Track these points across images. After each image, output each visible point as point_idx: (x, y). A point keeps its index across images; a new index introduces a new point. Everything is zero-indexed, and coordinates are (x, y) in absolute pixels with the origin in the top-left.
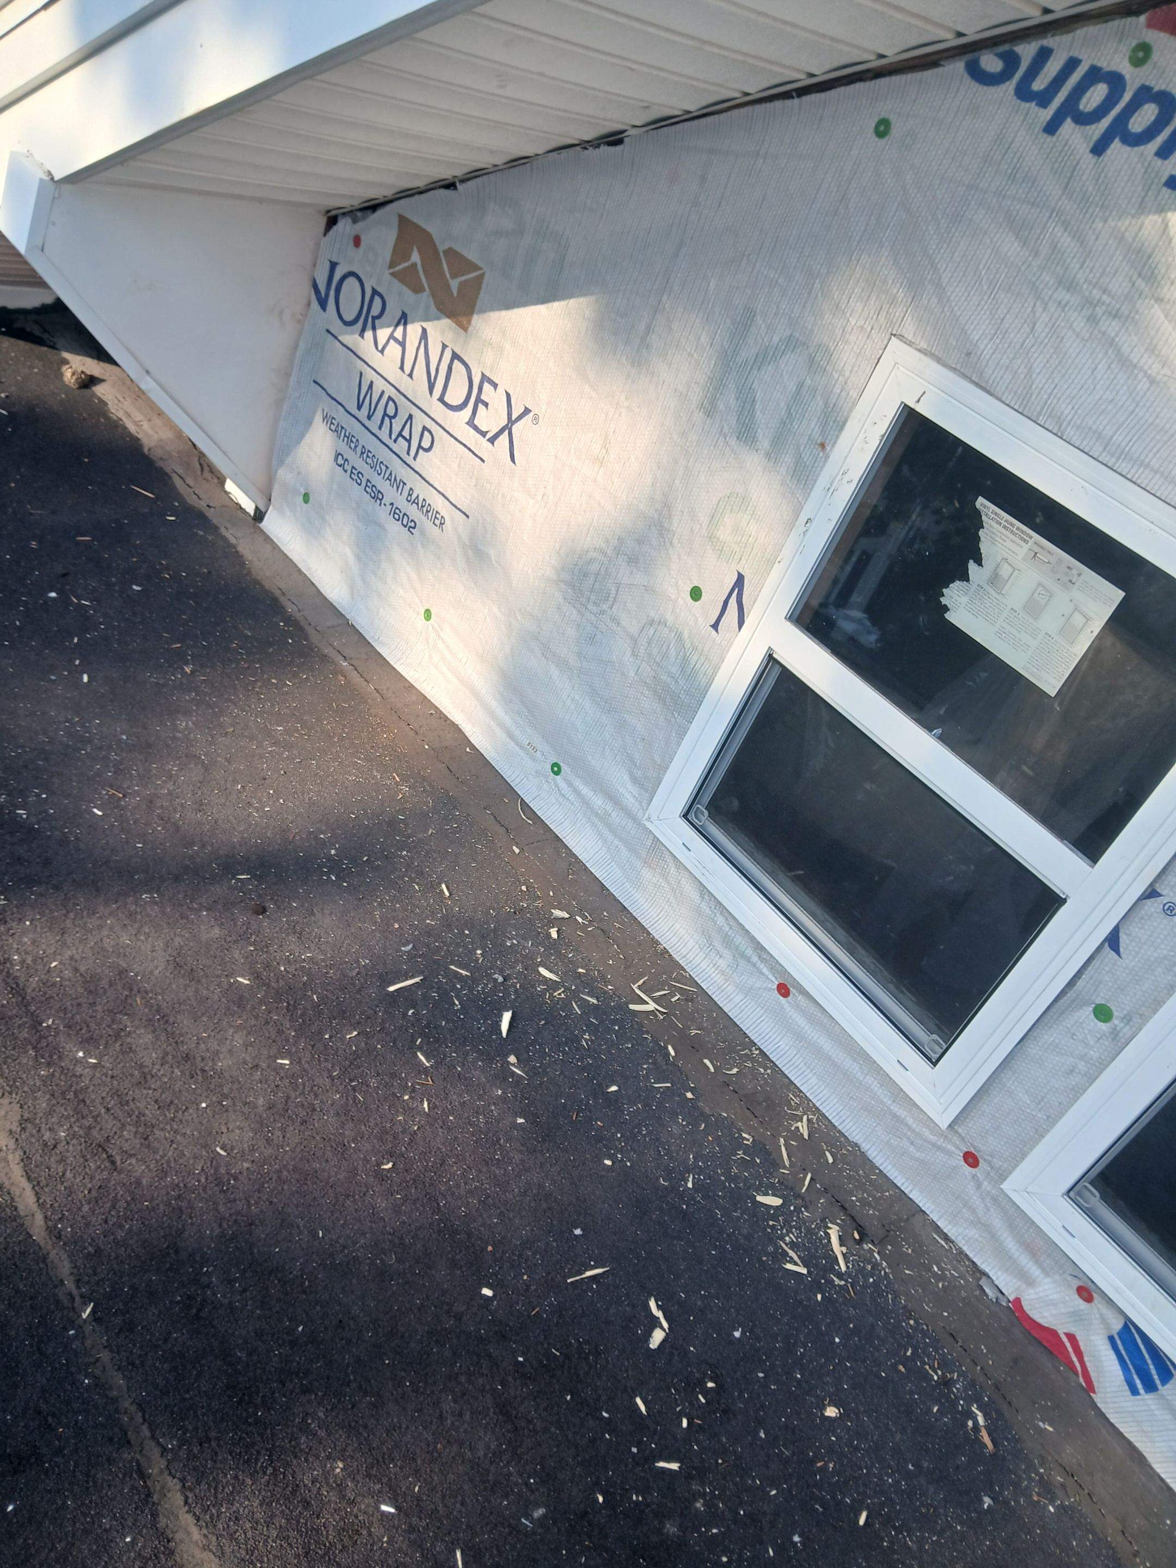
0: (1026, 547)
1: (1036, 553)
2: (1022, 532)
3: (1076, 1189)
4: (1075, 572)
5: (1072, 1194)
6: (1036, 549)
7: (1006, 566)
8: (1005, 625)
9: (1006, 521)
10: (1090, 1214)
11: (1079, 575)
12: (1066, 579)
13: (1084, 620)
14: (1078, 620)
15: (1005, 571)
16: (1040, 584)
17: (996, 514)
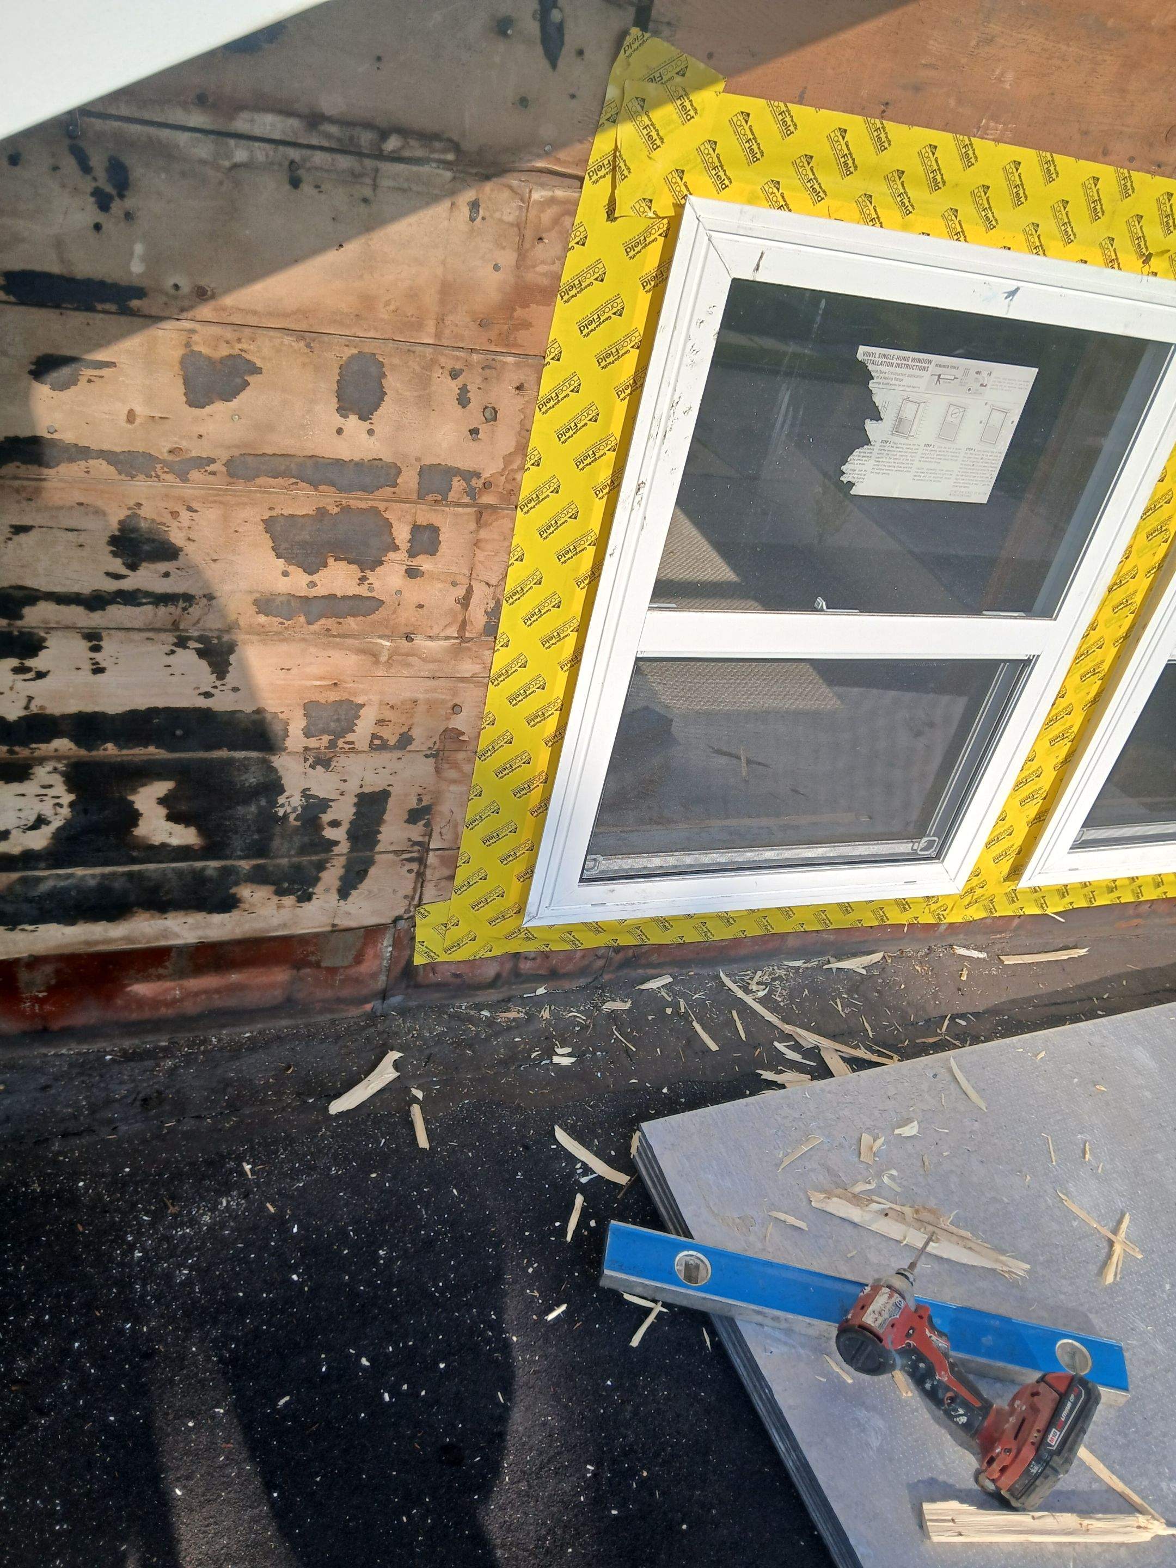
0: (927, 375)
1: (940, 376)
2: (919, 360)
4: (984, 374)
5: (1077, 843)
6: (939, 371)
7: (910, 404)
9: (898, 358)
11: (990, 374)
12: (976, 386)
13: (1003, 415)
14: (996, 418)
15: (909, 411)
16: (950, 404)
17: (884, 356)
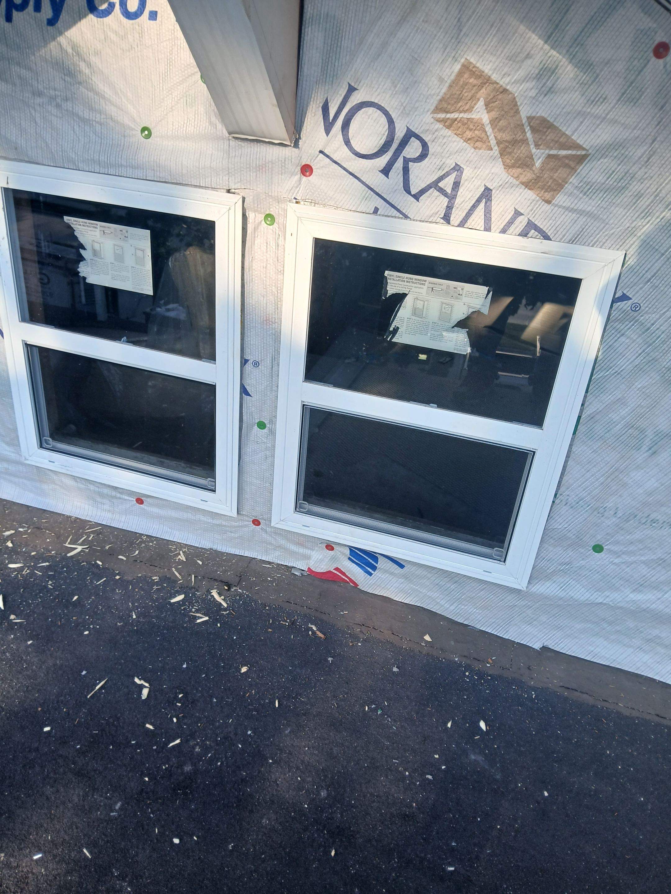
0: (98, 230)
1: (104, 231)
2: (92, 224)
3: (298, 506)
4: (124, 231)
5: (297, 509)
6: (103, 229)
7: (96, 244)
8: (114, 272)
9: (82, 222)
10: (310, 513)
11: (127, 232)
12: (123, 237)
13: (141, 252)
14: (140, 253)
15: (97, 246)
16: (115, 245)
17: (76, 221)
